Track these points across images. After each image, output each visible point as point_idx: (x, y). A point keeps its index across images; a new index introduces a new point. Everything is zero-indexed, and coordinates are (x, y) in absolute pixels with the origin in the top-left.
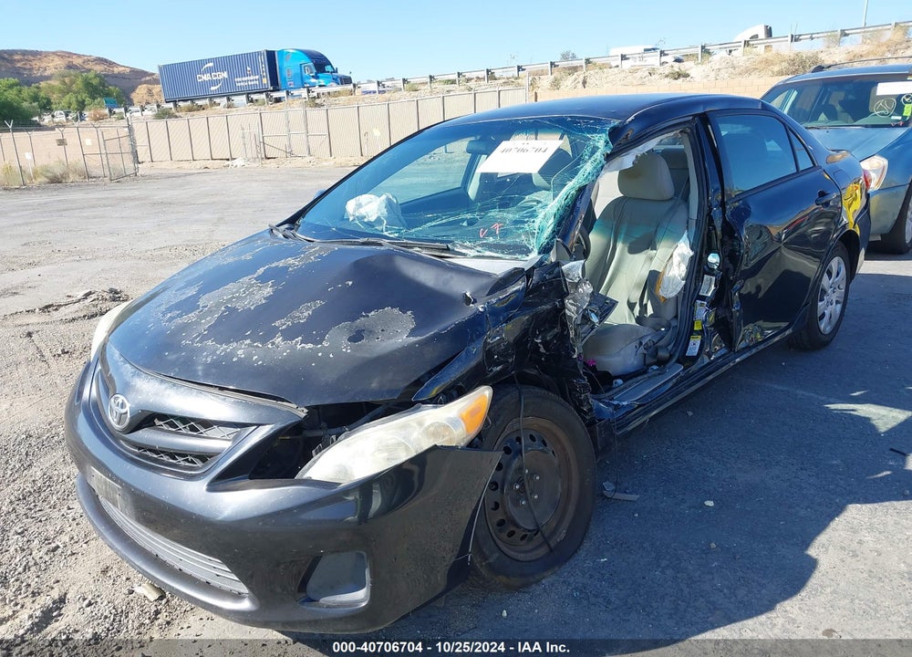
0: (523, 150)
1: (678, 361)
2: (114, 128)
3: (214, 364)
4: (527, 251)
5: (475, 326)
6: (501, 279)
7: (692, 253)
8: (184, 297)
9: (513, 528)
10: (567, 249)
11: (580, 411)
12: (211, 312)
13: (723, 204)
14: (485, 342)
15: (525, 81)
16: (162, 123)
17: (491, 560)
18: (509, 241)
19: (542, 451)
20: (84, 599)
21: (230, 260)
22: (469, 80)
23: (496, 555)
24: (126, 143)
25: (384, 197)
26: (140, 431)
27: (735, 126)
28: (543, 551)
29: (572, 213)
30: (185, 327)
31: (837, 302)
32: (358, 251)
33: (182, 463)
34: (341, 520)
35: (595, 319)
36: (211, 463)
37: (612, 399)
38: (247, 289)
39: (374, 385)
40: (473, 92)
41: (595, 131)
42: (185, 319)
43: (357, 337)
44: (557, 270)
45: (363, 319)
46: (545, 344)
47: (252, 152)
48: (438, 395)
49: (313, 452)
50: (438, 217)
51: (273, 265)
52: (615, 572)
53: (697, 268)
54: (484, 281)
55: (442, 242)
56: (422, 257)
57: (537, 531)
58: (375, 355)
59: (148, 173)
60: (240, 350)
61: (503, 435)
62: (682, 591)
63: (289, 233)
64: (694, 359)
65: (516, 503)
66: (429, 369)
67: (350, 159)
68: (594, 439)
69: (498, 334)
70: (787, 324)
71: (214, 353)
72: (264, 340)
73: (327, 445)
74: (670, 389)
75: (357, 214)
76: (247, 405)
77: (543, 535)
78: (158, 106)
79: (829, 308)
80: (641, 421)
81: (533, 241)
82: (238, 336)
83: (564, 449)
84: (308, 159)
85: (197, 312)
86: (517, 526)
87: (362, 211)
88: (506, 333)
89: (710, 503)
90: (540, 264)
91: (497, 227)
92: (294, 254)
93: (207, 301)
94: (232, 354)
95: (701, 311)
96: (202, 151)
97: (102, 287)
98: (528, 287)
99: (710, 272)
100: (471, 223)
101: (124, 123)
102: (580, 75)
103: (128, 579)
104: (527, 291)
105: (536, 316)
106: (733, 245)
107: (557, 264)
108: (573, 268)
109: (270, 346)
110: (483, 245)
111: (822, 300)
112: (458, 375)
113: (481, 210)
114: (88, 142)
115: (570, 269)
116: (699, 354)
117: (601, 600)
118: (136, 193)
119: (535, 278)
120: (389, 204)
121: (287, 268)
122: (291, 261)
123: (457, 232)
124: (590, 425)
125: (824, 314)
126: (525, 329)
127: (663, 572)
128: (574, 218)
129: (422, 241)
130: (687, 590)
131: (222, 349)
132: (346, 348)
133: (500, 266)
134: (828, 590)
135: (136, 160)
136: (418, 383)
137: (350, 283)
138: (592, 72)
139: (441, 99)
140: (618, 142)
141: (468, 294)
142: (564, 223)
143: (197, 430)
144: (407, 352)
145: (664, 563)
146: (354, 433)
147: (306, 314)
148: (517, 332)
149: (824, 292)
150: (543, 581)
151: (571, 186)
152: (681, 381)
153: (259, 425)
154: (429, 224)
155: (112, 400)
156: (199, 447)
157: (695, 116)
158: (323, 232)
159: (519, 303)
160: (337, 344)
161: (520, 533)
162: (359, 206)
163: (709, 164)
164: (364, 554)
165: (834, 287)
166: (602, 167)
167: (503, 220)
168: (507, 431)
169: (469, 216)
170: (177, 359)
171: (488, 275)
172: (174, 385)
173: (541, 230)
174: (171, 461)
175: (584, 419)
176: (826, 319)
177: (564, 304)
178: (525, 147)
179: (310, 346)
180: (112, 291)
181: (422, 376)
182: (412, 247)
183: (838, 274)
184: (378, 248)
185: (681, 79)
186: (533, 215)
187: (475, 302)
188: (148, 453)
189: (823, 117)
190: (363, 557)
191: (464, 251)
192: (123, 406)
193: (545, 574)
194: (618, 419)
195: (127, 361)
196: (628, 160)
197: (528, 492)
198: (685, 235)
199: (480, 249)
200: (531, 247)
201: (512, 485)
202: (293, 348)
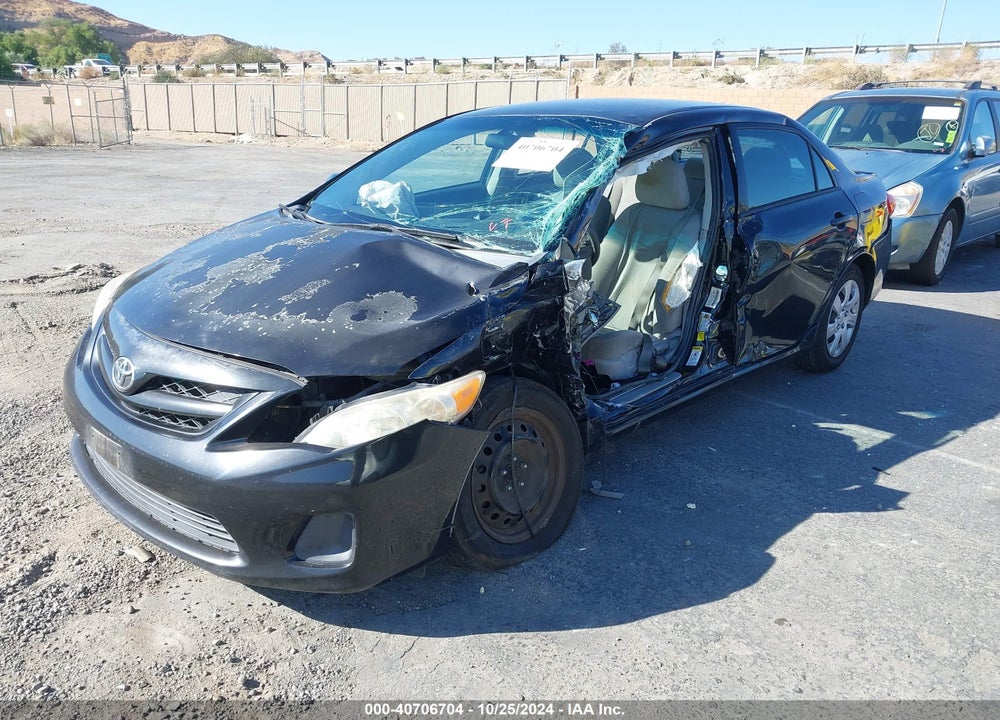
0: (540, 148)
1: (677, 370)
2: (108, 89)
3: (218, 333)
4: (533, 248)
5: (475, 314)
6: (504, 272)
7: (701, 265)
8: (191, 269)
9: (497, 511)
10: (572, 248)
11: (572, 407)
12: (218, 284)
13: (735, 217)
14: (484, 331)
15: (567, 73)
16: (162, 87)
17: (473, 538)
18: (516, 236)
19: (531, 441)
20: (74, 558)
21: (239, 236)
22: (506, 66)
23: (478, 534)
24: (120, 106)
25: (398, 184)
26: (144, 394)
27: (757, 140)
28: (525, 536)
29: (579, 214)
30: (192, 297)
31: (849, 326)
32: (367, 235)
33: (183, 425)
34: (333, 484)
35: (594, 319)
36: (212, 425)
37: (608, 401)
38: (256, 264)
39: (373, 361)
40: (509, 80)
41: (611, 134)
42: (192, 289)
43: (360, 316)
44: (559, 267)
45: (367, 300)
46: (544, 339)
47: (261, 128)
48: (434, 376)
49: (311, 420)
50: (451, 208)
51: (282, 244)
52: (592, 561)
53: (705, 280)
54: (489, 273)
55: (450, 232)
56: (430, 246)
57: (521, 516)
58: (376, 334)
59: (142, 142)
60: (246, 321)
61: (495, 422)
62: (653, 580)
63: (299, 214)
64: (693, 369)
65: (502, 488)
66: (427, 350)
67: (369, 143)
68: (583, 433)
69: (497, 323)
70: (794, 342)
71: (220, 322)
72: (270, 314)
73: (324, 414)
74: (666, 395)
75: (369, 200)
76: (250, 372)
77: (526, 521)
78: (159, 67)
79: (840, 331)
80: (634, 423)
81: (539, 238)
82: (244, 308)
83: (553, 440)
84: (324, 139)
85: (204, 283)
86: (502, 509)
87: (375, 197)
88: (503, 325)
89: (692, 506)
90: (544, 260)
91: (506, 222)
92: (303, 233)
93: (215, 273)
94: (238, 324)
95: (706, 323)
96: (205, 122)
97: (92, 261)
98: (530, 281)
99: (717, 284)
100: (484, 216)
101: (119, 83)
102: (627, 71)
103: (118, 542)
104: (528, 285)
105: (536, 312)
106: (742, 259)
107: (561, 262)
108: (575, 266)
109: (275, 319)
110: (491, 239)
111: (832, 322)
112: (455, 358)
113: (492, 205)
114: (77, 102)
115: (571, 267)
116: (699, 364)
117: (575, 584)
118: (129, 163)
119: (538, 274)
120: (403, 192)
121: (295, 247)
122: (300, 240)
123: (467, 224)
124: (582, 421)
125: (833, 337)
126: (524, 323)
127: (637, 564)
128: (582, 218)
129: (433, 231)
130: (657, 580)
131: (228, 319)
132: (349, 325)
133: (505, 260)
134: (788, 586)
135: (130, 126)
136: (415, 363)
137: (357, 265)
138: (640, 69)
139: (474, 85)
140: (633, 147)
141: (472, 285)
142: (572, 223)
143: (199, 394)
144: (406, 334)
145: (639, 556)
146: (351, 405)
147: (312, 291)
148: (516, 324)
149: (835, 314)
150: (523, 564)
151: (583, 187)
152: (679, 389)
153: (260, 391)
154: (441, 215)
155: (117, 362)
156: (201, 410)
157: (715, 126)
158: (333, 215)
159: (521, 296)
160: (340, 321)
161: (503, 517)
162: (373, 191)
163: (726, 176)
164: (353, 515)
165: (847, 311)
166: (614, 171)
167: (512, 216)
168: (498, 420)
169: (480, 209)
170: (183, 327)
171: (492, 267)
172: (180, 350)
173: (548, 228)
174: (172, 423)
175: (576, 416)
176: (836, 341)
177: (563, 300)
178: (543, 145)
179: (314, 321)
180: (102, 266)
181: (420, 357)
182: (421, 236)
183: (851, 297)
184: (388, 233)
185: (736, 84)
186: (542, 212)
187: (478, 292)
188: (150, 415)
189: (867, 137)
190: (351, 519)
191: (472, 243)
192: (127, 368)
193: (525, 558)
194: (610, 420)
195: (132, 326)
196: (643, 165)
197: (515, 478)
198: (696, 245)
199: (487, 242)
200: (537, 244)
201: (500, 470)
202: (298, 323)
